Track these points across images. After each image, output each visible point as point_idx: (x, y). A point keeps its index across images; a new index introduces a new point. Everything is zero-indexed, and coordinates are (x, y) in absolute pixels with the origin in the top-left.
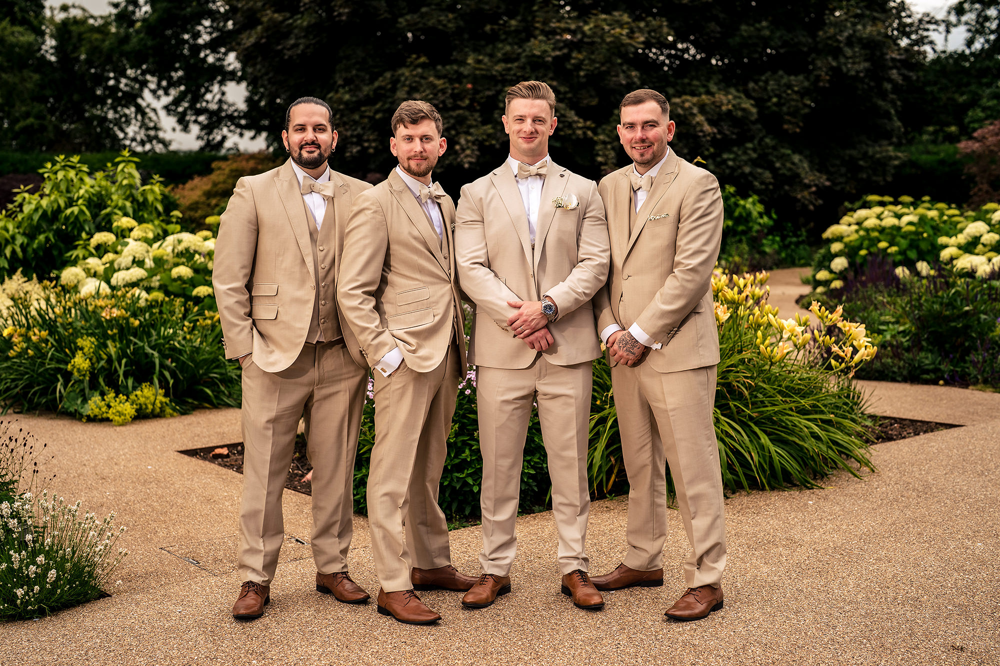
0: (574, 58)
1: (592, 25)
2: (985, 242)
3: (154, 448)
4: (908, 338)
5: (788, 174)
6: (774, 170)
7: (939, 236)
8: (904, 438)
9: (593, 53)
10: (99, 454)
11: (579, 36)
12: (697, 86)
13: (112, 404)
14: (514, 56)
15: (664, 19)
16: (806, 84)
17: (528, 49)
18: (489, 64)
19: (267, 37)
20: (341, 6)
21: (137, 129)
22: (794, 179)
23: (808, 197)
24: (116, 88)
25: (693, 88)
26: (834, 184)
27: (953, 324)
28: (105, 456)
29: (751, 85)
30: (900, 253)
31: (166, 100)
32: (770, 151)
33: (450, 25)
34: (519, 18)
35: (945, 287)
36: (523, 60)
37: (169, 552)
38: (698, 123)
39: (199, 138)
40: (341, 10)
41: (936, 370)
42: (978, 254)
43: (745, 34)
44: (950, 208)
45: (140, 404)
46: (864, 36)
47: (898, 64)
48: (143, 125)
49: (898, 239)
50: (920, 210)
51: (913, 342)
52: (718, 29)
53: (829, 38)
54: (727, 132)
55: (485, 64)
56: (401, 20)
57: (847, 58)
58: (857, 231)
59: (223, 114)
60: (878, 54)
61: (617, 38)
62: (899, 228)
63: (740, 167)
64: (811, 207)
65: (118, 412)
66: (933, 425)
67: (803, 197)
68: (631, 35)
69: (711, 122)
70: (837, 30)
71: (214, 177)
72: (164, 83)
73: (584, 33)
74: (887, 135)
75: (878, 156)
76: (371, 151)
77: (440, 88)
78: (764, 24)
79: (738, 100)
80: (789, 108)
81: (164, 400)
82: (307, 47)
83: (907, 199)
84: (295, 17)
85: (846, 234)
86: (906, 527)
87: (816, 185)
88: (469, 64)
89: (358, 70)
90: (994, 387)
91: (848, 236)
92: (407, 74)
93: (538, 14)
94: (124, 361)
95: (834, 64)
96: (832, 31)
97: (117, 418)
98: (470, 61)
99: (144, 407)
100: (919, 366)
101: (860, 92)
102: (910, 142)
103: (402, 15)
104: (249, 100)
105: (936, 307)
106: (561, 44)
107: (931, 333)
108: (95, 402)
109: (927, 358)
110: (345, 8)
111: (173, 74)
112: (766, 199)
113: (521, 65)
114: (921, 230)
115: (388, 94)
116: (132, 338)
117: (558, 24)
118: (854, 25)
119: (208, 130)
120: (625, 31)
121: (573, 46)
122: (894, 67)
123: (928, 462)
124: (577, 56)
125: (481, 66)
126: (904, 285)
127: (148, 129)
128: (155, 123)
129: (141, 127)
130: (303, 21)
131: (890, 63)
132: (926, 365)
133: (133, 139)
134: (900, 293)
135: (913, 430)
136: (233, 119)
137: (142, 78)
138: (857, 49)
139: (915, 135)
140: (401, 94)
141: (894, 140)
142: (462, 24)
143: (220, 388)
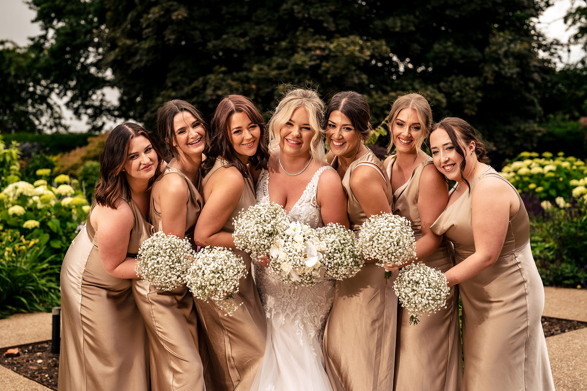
0: (325, 66)
1: (335, 44)
4: (552, 253)
7: (571, 180)
9: (336, 62)
11: (327, 52)
14: (284, 65)
15: (383, 41)
16: (478, 83)
17: (293, 61)
18: (267, 71)
21: (47, 118)
24: (34, 93)
26: (499, 149)
27: (586, 243)
29: (442, 84)
30: (544, 191)
31: (66, 99)
33: (242, 46)
34: (288, 40)
35: (578, 215)
36: (290, 68)
39: (88, 123)
40: (170, 37)
41: (574, 277)
43: (437, 50)
44: (576, 161)
46: (515, 51)
47: (538, 69)
48: (52, 115)
49: (543, 182)
50: (558, 162)
51: (556, 255)
52: (419, 48)
53: (493, 52)
55: (265, 71)
56: (209, 44)
57: (505, 65)
58: (514, 177)
59: (104, 108)
60: (525, 62)
61: (352, 53)
62: (542, 175)
66: (575, 323)
68: (361, 50)
70: (498, 47)
71: (89, 147)
73: (330, 50)
74: (533, 117)
75: (527, 130)
77: (235, 87)
78: (449, 44)
79: (433, 94)
80: (468, 99)
82: (148, 61)
83: (548, 154)
84: (140, 42)
88: (254, 71)
89: (181, 76)
92: (213, 78)
93: (300, 37)
95: (496, 69)
96: (494, 48)
98: (255, 69)
100: (562, 275)
101: (514, 87)
102: (548, 120)
103: (210, 40)
104: (121, 100)
105: (573, 230)
106: (315, 58)
107: (569, 249)
109: (567, 268)
111: (70, 83)
113: (289, 71)
114: (558, 175)
115: (201, 91)
117: (313, 44)
118: (509, 44)
119: (94, 118)
120: (357, 48)
121: (322, 58)
122: (536, 71)
123: (574, 358)
124: (326, 65)
125: (262, 72)
126: (548, 214)
127: (55, 118)
128: (59, 114)
129: (50, 117)
130: (146, 45)
131: (533, 69)
132: (567, 273)
133: (45, 125)
134: (545, 220)
135: (560, 327)
136: (110, 112)
137: (51, 86)
138: (511, 59)
139: (551, 116)
140: (209, 91)
141: (537, 119)
142: (249, 45)
143: (33, 297)
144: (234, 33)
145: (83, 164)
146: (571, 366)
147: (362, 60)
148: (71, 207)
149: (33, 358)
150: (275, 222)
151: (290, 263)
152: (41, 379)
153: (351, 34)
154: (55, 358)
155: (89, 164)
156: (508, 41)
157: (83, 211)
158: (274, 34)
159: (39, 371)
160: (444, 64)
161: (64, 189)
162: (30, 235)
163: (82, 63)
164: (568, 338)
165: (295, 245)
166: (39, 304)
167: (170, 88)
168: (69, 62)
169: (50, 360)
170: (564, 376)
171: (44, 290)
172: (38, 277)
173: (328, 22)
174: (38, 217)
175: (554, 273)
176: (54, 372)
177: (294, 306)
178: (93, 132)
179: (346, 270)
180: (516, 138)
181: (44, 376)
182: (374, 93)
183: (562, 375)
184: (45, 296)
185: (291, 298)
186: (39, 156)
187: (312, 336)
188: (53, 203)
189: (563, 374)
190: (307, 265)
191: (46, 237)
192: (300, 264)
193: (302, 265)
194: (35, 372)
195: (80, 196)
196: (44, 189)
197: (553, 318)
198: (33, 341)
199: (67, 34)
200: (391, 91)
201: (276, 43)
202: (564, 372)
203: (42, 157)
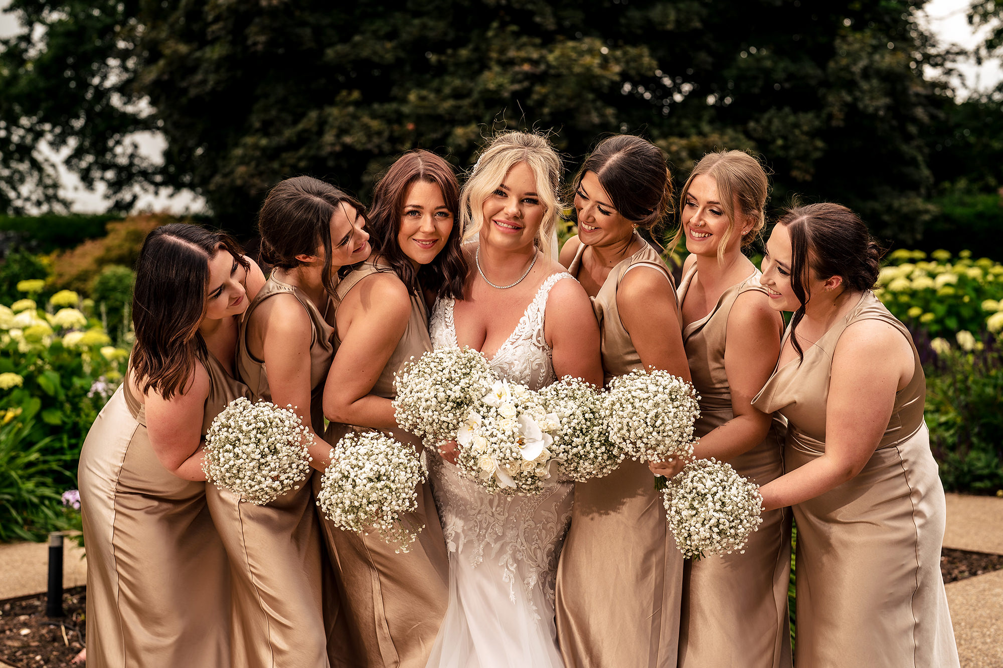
0: (539, 93)
1: (558, 53)
4: (952, 432)
7: (984, 300)
9: (558, 86)
11: (543, 67)
12: (687, 126)
14: (465, 91)
15: (645, 47)
16: (817, 123)
17: (481, 83)
18: (435, 101)
19: (170, 73)
20: (256, 34)
21: (32, 187)
24: (7, 140)
25: (682, 129)
29: (752, 125)
30: (936, 321)
31: (65, 152)
33: (388, 56)
34: (471, 46)
35: (999, 365)
36: (476, 95)
39: (107, 197)
40: (257, 39)
41: (992, 476)
44: (994, 265)
46: (883, 67)
47: (923, 100)
48: (40, 182)
49: (934, 305)
50: (960, 268)
51: (960, 437)
52: (710, 59)
53: (842, 69)
55: (430, 101)
56: (328, 51)
57: (864, 92)
59: (135, 170)
60: (899, 87)
61: (588, 69)
62: (932, 291)
66: (995, 559)
68: (604, 65)
70: (851, 60)
71: (108, 241)
73: (549, 66)
74: (913, 186)
75: (905, 209)
77: (375, 129)
80: (797, 151)
82: (218, 83)
83: (942, 254)
84: (204, 49)
88: (411, 102)
89: (278, 110)
92: (336, 113)
93: (493, 41)
95: (849, 99)
96: (844, 61)
98: (412, 97)
100: (970, 471)
101: (880, 133)
102: (942, 193)
103: (331, 45)
104: (167, 154)
105: (989, 390)
106: (522, 77)
107: (982, 426)
109: (979, 459)
110: (261, 35)
111: (72, 121)
113: (474, 102)
114: (960, 292)
115: (314, 138)
117: (517, 53)
118: (870, 55)
119: (117, 187)
120: (598, 61)
121: (534, 79)
122: (920, 104)
123: (994, 621)
124: (540, 90)
125: (426, 103)
126: (944, 361)
127: (46, 187)
128: (54, 180)
129: (37, 185)
130: (214, 53)
131: (914, 99)
132: (979, 468)
133: (27, 199)
134: (939, 372)
135: (968, 566)
137: (38, 128)
138: (875, 82)
139: (947, 185)
140: (329, 137)
141: (923, 191)
142: (402, 54)
143: (10, 513)
144: (375, 33)
145: (98, 271)
146: (989, 635)
147: (606, 83)
148: (81, 349)
149: (12, 626)
150: (468, 382)
151: (494, 456)
152: (27, 664)
153: (586, 34)
154: (54, 625)
155: (109, 270)
156: (869, 50)
157: (103, 357)
158: (445, 34)
159: (24, 650)
160: (756, 90)
161: (67, 317)
162: (5, 400)
163: (97, 88)
164: (982, 586)
165: (502, 423)
166: (22, 527)
167: (257, 131)
168: (73, 85)
169: (43, 628)
170: (976, 655)
171: (31, 501)
172: (21, 477)
173: (542, 15)
174: (20, 368)
175: (957, 469)
176: (52, 651)
177: (499, 530)
178: (115, 213)
179: (592, 466)
180: (885, 225)
181: (34, 658)
183: (972, 652)
184: (32, 513)
185: (493, 515)
186: (17, 257)
187: (532, 584)
188: (47, 342)
189: (975, 650)
190: (524, 457)
191: (35, 405)
192: (511, 456)
193: (516, 459)
194: (16, 652)
195: (97, 329)
196: (32, 316)
197: (955, 550)
198: (12, 595)
199: (68, 34)
201: (450, 51)
202: (975, 647)
203: (23, 258)
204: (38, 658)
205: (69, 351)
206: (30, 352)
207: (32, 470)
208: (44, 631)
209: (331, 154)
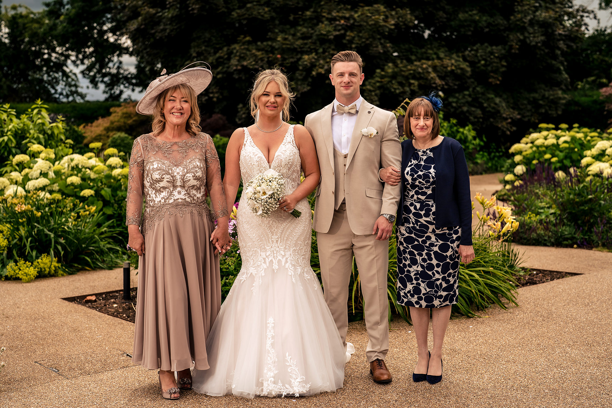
0: (349, 36)
1: (359, 13)
2: (609, 154)
3: (46, 297)
4: (555, 218)
5: (493, 111)
6: (483, 109)
7: (584, 150)
8: (543, 282)
9: (360, 32)
10: (8, 301)
11: (352, 21)
12: (431, 54)
13: (21, 268)
14: (309, 35)
15: (408, 9)
16: (503, 52)
17: (318, 30)
18: (292, 41)
19: (145, 24)
20: (193, 4)
21: (63, 87)
22: (496, 114)
23: (506, 126)
24: (49, 60)
25: (429, 55)
26: (524, 116)
27: (582, 208)
28: (11, 302)
29: (467, 53)
30: (559, 162)
31: (82, 67)
32: (480, 96)
33: (266, 16)
34: (312, 10)
35: (578, 183)
36: (315, 37)
37: (40, 364)
38: (432, 78)
39: (104, 92)
40: (194, 7)
41: (572, 238)
42: (604, 162)
43: (462, 19)
44: (590, 132)
45: (41, 268)
46: (541, 19)
47: (564, 38)
48: (67, 84)
49: (558, 153)
50: (572, 133)
51: (559, 220)
52: (445, 16)
53: (518, 20)
54: (451, 84)
55: (290, 41)
56: (233, 13)
57: (530, 34)
58: (531, 148)
59: (121, 76)
60: (550, 31)
61: (376, 22)
62: (558, 145)
63: (460, 107)
64: (508, 133)
65: (25, 273)
66: (564, 274)
67: (503, 126)
68: (385, 20)
69: (441, 78)
70: (523, 15)
71: (112, 118)
72: (81, 56)
73: (354, 19)
74: (558, 84)
75: (551, 97)
76: (215, 99)
77: (259, 57)
78: (475, 12)
79: (458, 63)
80: (492, 68)
81: (57, 265)
82: (172, 31)
83: (564, 126)
84: (164, 11)
85: (524, 150)
86: (531, 340)
87: (511, 118)
88: (279, 41)
89: (206, 46)
90: (608, 248)
91: (526, 151)
92: (238, 48)
93: (324, 7)
94: (29, 240)
95: (522, 37)
96: (519, 16)
97: (24, 277)
98: (279, 39)
99: (43, 270)
100: (561, 236)
101: (538, 56)
102: (575, 88)
103: (235, 10)
104: (138, 67)
105: (572, 196)
106: (340, 28)
107: (568, 213)
108: (11, 267)
109: (566, 230)
110: (196, 5)
111: (87, 50)
112: (478, 128)
113: (314, 41)
114: (572, 146)
115: (225, 62)
116: (35, 224)
117: (337, 14)
118: (534, 12)
119: (111, 86)
120: (382, 17)
121: (347, 28)
122: (561, 40)
123: (555, 298)
124: (350, 34)
125: (287, 42)
127: (71, 86)
128: (75, 82)
131: (558, 37)
132: (566, 235)
133: (61, 94)
135: (550, 277)
136: (127, 79)
137: (66, 53)
138: (536, 28)
140: (234, 61)
141: (563, 87)
142: (273, 15)
143: (96, 256)
147: (386, 29)
148: (120, 177)
149: (109, 304)
154: (128, 303)
155: (116, 135)
158: (298, 3)
159: (117, 312)
160: (469, 33)
161: (114, 161)
164: (554, 285)
166: (101, 263)
171: (104, 250)
172: (100, 238)
174: (92, 187)
175: (556, 235)
176: (130, 313)
181: (122, 316)
182: (399, 62)
184: (105, 256)
188: (105, 173)
191: (100, 204)
194: (114, 313)
196: (96, 161)
197: (546, 271)
198: (105, 291)
200: (416, 60)
201: (300, 13)
204: (124, 315)
205: (114, 178)
206: (97, 178)
207: (103, 236)
208: (124, 305)
209: (235, 70)
